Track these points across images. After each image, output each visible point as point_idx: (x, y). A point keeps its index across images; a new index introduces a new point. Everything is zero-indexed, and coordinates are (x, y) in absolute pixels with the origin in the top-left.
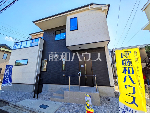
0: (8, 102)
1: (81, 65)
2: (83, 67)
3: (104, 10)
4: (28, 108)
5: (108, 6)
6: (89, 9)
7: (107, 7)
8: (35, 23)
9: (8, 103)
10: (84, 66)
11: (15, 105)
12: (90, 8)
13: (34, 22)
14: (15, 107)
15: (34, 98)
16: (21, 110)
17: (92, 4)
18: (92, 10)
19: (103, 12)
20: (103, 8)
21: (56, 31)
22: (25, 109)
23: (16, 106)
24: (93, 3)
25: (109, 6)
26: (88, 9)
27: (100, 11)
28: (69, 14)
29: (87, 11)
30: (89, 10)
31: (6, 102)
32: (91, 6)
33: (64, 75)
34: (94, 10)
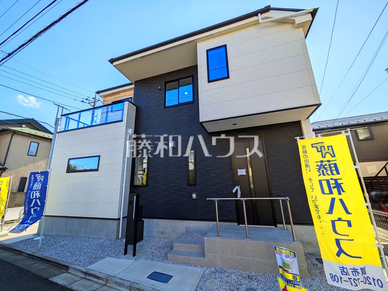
0: (67, 264)
1: (238, 170)
2: (245, 174)
3: (301, 25)
4: (123, 280)
5: (311, 13)
6: (259, 23)
7: (310, 15)
8: (115, 63)
9: (68, 267)
10: (247, 172)
11: (86, 273)
12: (261, 21)
13: (112, 61)
14: (87, 277)
15: (125, 255)
16: (105, 285)
17: (268, 9)
18: (266, 25)
19: (297, 29)
20: (299, 20)
21: (166, 83)
22: (116, 283)
23: (90, 275)
24: (269, 6)
25: (314, 13)
26: (257, 23)
27: (288, 27)
28: (203, 38)
29: (251, 29)
30: (258, 26)
31: (61, 265)
32: (264, 15)
33: (194, 196)
34: (272, 26)
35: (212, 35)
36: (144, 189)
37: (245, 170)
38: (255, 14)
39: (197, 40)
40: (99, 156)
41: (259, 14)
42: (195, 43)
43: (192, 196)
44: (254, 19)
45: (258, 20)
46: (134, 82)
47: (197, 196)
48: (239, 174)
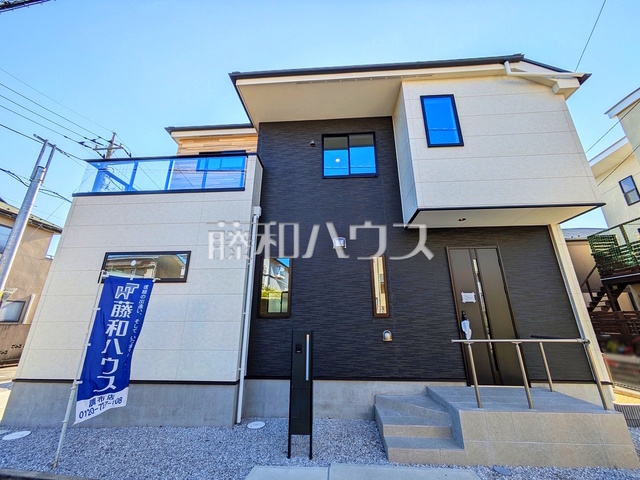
1: (462, 294)
2: (474, 301)
3: (564, 91)
5: (578, 78)
6: (507, 75)
7: (576, 80)
8: (241, 82)
10: (477, 297)
12: (509, 72)
13: (235, 77)
15: (289, 457)
17: (517, 59)
19: (556, 96)
20: (562, 84)
24: (521, 54)
25: (582, 80)
26: (502, 74)
27: (545, 90)
28: (415, 76)
32: (514, 65)
33: (388, 336)
34: (520, 84)
35: (431, 75)
36: (284, 322)
37: (473, 294)
38: (501, 61)
39: (405, 76)
40: (189, 253)
41: (507, 63)
42: (399, 80)
43: (382, 337)
44: (498, 67)
45: (505, 69)
46: (256, 123)
47: (393, 337)
48: (464, 301)
